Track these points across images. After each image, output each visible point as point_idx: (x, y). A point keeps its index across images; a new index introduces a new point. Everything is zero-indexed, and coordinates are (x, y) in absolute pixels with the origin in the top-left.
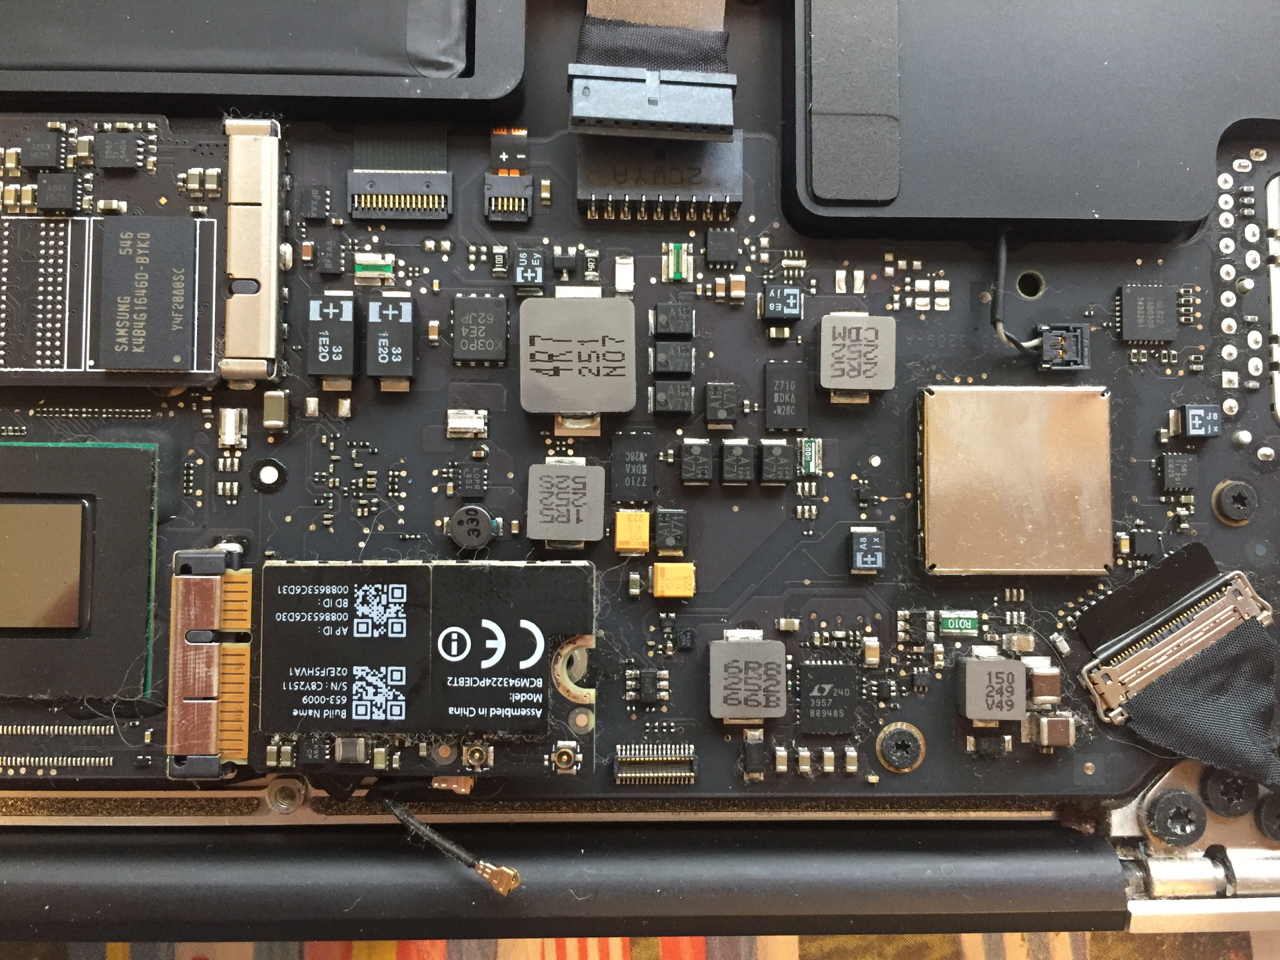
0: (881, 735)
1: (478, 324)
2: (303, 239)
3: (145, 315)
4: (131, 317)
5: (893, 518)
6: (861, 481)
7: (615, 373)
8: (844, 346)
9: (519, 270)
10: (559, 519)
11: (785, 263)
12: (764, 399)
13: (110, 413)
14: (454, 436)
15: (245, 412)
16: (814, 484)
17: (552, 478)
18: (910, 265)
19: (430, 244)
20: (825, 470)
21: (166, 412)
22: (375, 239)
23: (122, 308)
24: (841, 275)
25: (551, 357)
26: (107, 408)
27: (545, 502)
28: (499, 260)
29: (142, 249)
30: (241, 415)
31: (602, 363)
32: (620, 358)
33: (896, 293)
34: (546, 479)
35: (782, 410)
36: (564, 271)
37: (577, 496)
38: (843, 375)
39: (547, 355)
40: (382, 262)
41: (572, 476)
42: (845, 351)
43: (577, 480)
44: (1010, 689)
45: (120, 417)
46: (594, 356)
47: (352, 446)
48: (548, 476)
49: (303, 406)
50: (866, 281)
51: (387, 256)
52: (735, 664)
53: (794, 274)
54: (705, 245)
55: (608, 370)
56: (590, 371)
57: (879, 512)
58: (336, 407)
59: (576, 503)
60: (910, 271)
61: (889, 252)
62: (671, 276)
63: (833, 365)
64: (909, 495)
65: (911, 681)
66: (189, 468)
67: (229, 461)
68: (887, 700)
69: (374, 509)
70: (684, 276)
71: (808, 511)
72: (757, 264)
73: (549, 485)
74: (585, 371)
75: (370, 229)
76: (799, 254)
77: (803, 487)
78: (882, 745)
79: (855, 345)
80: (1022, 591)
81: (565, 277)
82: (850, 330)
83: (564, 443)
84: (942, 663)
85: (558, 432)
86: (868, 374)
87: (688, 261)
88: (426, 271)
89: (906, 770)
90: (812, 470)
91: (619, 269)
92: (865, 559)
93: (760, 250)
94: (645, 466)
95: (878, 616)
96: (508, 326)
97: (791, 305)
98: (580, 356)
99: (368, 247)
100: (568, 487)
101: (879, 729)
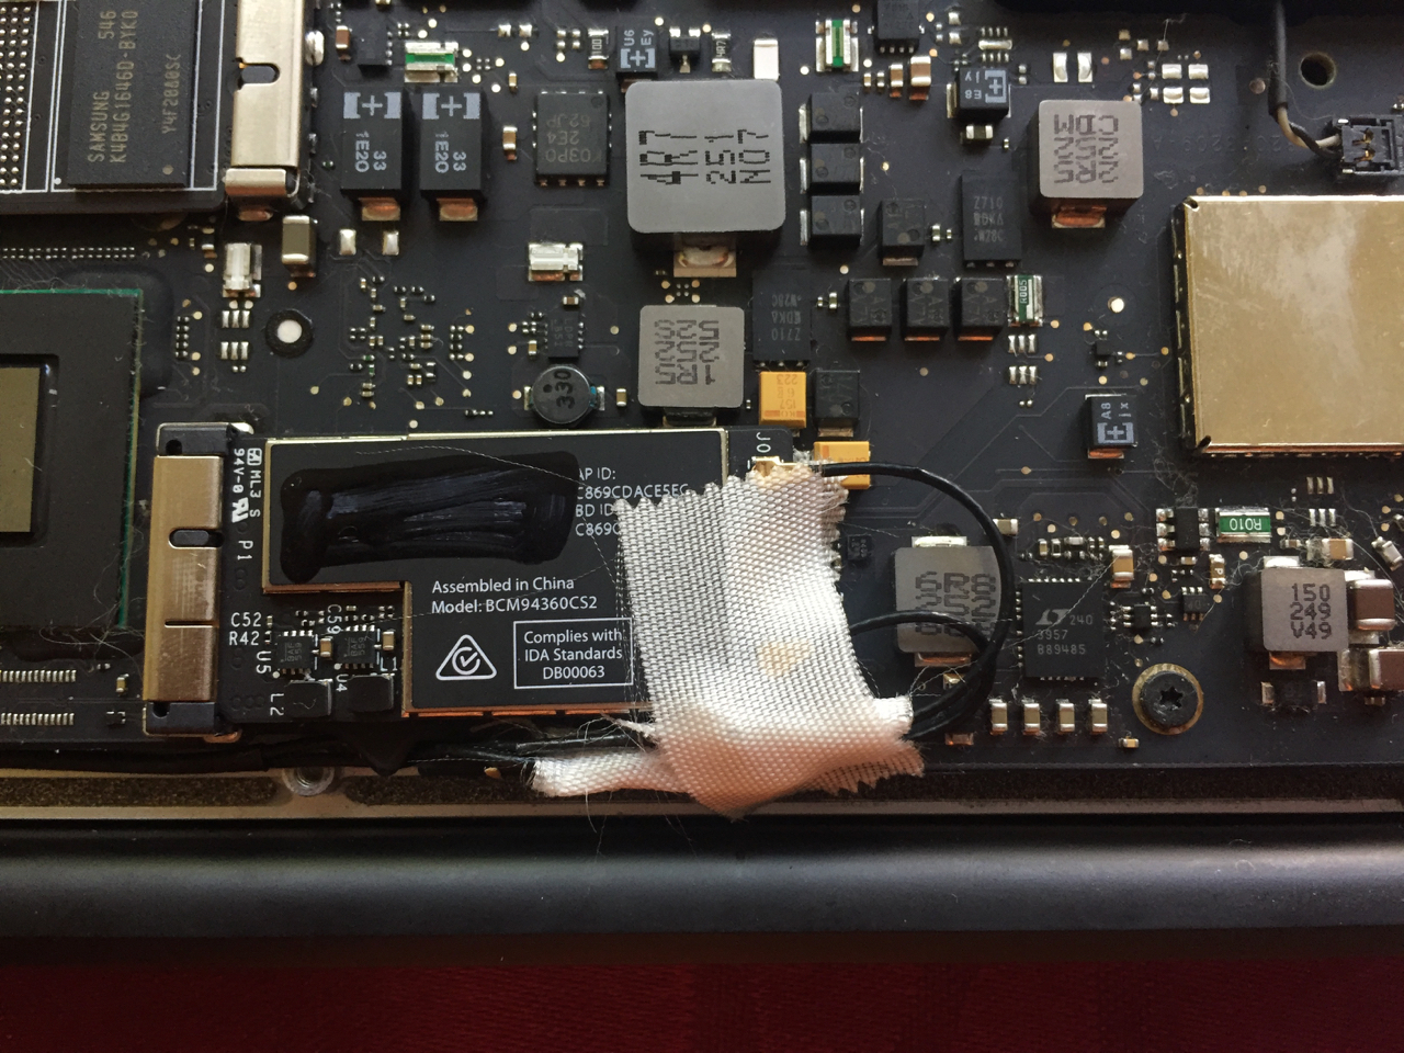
0: (1140, 682)
1: (570, 128)
2: (338, 24)
3: (128, 115)
4: (110, 118)
5: (1144, 382)
6: (1097, 332)
7: (756, 179)
8: (1071, 140)
9: (624, 53)
10: (683, 379)
11: (983, 44)
12: (960, 222)
13: (81, 253)
14: (539, 278)
15: (259, 249)
16: (1032, 337)
17: (672, 324)
18: (1153, 45)
19: (506, 28)
20: (1048, 317)
21: (154, 250)
22: (433, 23)
23: (100, 106)
24: (1060, 60)
25: (668, 158)
26: (78, 247)
27: (662, 355)
28: (596, 45)
29: (126, 30)
30: (253, 253)
31: (738, 166)
32: (764, 159)
33: (1136, 81)
34: (663, 325)
35: (986, 236)
36: (685, 58)
37: (706, 348)
38: (1071, 179)
39: (662, 157)
40: (442, 52)
41: (699, 321)
42: (1072, 148)
43: (705, 326)
44: (1325, 608)
45: (95, 258)
46: (727, 157)
47: (400, 293)
48: (666, 321)
49: (337, 239)
50: (1095, 66)
51: (447, 44)
52: (931, 577)
53: (996, 58)
54: (875, 21)
55: (747, 175)
56: (722, 176)
57: (1125, 374)
58: (380, 241)
59: (706, 357)
60: (1153, 52)
61: (1124, 28)
62: (829, 61)
63: (1056, 166)
64: (1165, 351)
65: (1180, 604)
66: (183, 323)
67: (236, 314)
68: (1145, 631)
69: (430, 375)
70: (847, 60)
71: (1025, 372)
72: (945, 46)
73: (667, 333)
74: (715, 177)
75: (425, 11)
76: (1002, 31)
77: (1017, 342)
78: (1141, 695)
79: (1085, 140)
80: (1330, 480)
81: (686, 68)
82: (1079, 120)
83: (687, 286)
84: (1223, 580)
85: (677, 273)
86: (1106, 177)
87: (850, 44)
88: (500, 62)
89: (1177, 731)
90: (1030, 315)
91: (758, 53)
92: (1110, 432)
93: (948, 27)
94: (798, 314)
95: (1129, 517)
96: (609, 133)
97: (996, 92)
98: (708, 157)
99: (423, 34)
100: (694, 335)
101: (1136, 673)
